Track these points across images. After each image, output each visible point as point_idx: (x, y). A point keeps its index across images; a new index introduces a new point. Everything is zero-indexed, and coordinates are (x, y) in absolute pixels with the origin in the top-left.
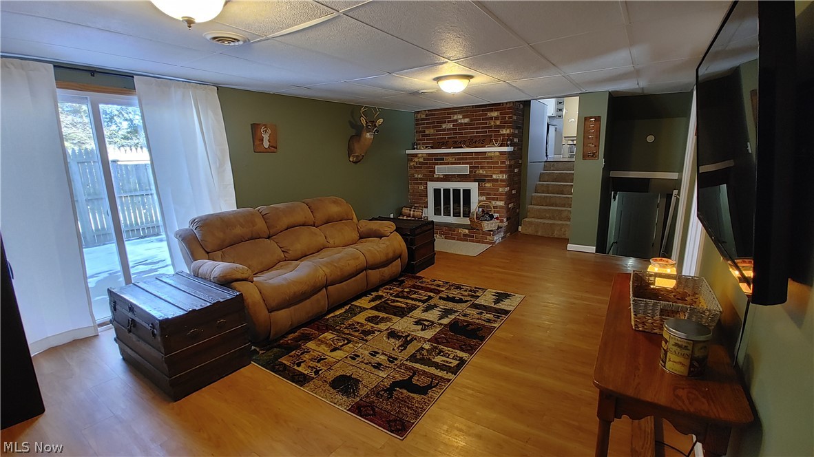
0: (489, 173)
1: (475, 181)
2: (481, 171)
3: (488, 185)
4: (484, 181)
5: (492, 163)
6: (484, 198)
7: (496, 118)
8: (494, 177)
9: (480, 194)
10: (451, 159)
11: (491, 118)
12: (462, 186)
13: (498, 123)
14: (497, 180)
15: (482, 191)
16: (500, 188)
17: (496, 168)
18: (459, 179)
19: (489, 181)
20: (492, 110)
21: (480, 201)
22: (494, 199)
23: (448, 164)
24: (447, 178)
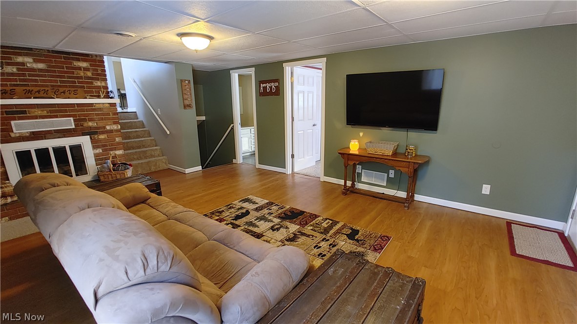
0: (101, 124)
1: (84, 134)
2: (90, 124)
3: (102, 137)
4: (96, 133)
5: (103, 114)
6: (99, 151)
7: (86, 69)
8: (108, 128)
9: (94, 148)
10: (38, 112)
11: (80, 68)
12: (66, 142)
13: (89, 74)
14: (111, 131)
15: (95, 144)
16: (116, 138)
17: (109, 119)
18: (59, 135)
19: (103, 133)
20: (78, 60)
21: (96, 155)
22: (112, 150)
23: (36, 117)
24: (36, 136)
